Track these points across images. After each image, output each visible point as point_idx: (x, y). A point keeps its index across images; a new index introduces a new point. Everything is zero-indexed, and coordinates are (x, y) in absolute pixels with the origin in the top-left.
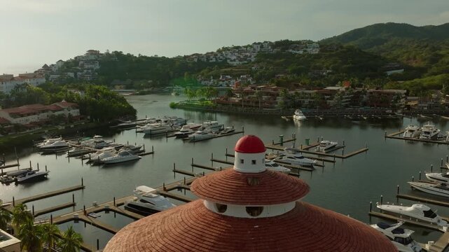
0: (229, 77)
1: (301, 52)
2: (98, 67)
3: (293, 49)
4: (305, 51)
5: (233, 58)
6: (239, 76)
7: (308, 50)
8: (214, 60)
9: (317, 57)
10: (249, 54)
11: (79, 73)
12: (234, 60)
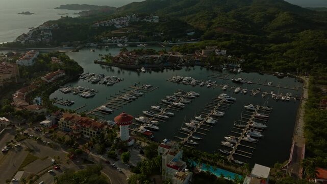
0: (116, 38)
1: (150, 21)
2: (51, 34)
3: (147, 19)
4: (152, 20)
5: (117, 23)
6: (121, 37)
7: (154, 20)
8: (108, 25)
9: (157, 24)
10: (124, 21)
11: (43, 38)
12: (118, 25)
